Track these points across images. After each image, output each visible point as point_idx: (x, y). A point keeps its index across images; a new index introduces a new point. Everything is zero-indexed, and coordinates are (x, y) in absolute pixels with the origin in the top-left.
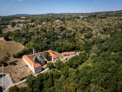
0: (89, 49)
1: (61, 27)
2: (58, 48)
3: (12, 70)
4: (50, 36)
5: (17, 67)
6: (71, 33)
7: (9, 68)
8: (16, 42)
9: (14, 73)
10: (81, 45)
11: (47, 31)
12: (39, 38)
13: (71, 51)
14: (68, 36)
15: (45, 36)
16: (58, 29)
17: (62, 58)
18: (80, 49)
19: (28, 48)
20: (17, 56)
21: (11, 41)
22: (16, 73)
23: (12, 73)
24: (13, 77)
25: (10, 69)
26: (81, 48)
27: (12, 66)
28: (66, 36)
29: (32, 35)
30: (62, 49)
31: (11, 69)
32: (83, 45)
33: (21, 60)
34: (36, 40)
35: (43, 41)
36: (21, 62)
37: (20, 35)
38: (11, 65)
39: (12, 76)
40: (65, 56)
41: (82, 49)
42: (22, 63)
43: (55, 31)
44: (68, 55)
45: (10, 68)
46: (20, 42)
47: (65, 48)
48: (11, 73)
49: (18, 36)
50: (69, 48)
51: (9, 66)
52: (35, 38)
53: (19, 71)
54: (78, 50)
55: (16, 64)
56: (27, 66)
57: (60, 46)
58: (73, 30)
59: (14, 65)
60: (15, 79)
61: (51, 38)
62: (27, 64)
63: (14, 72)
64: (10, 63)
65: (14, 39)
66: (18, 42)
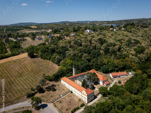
0: (146, 68)
1: (99, 39)
2: (103, 66)
3: (54, 97)
4: (89, 51)
5: (58, 94)
6: (115, 47)
7: (48, 95)
8: (44, 59)
10: (133, 63)
11: (83, 44)
12: (75, 54)
13: (121, 71)
14: (113, 51)
15: (82, 51)
16: (96, 42)
17: (112, 81)
18: (132, 69)
19: (65, 68)
20: (53, 78)
21: (37, 58)
22: (61, 102)
23: (55, 102)
24: (59, 108)
25: (50, 96)
26: (134, 66)
27: (51, 92)
28: (110, 50)
29: (66, 51)
30: (108, 68)
31: (52, 96)
32: (137, 63)
34: (73, 56)
35: (82, 58)
36: (60, 87)
37: (48, 50)
38: (49, 91)
39: (57, 106)
40: (114, 78)
41: (135, 68)
42: (62, 88)
43: (93, 45)
44: (119, 77)
45: (49, 95)
46: (49, 59)
47: (113, 67)
48: (54, 102)
50: (118, 67)
51: (46, 92)
52: (72, 55)
53: (63, 99)
54: (130, 69)
55: (56, 90)
56: (72, 92)
57: (105, 65)
58: (116, 43)
59: (54, 91)
60: (63, 110)
61: (91, 54)
62: (70, 89)
63: (58, 101)
64: (46, 88)
65: (41, 56)
66: (47, 59)
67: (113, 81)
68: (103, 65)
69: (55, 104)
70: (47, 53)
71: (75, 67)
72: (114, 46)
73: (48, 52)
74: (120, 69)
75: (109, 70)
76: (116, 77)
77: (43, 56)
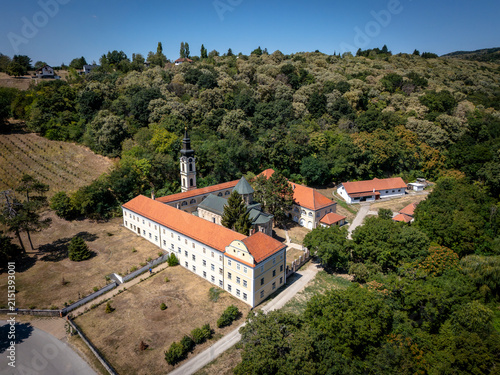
0: (479, 161)
1: (283, 67)
2: (307, 159)
3: (74, 289)
4: (249, 105)
5: (101, 272)
6: (347, 94)
7: (48, 277)
8: (55, 137)
9: (98, 311)
10: (423, 146)
11: (220, 82)
12: (191, 112)
13: (380, 176)
14: (342, 105)
15: (220, 102)
16: (275, 77)
17: (350, 214)
19: (143, 160)
20: (84, 205)
21: (23, 133)
22: (111, 310)
23: (81, 310)
24: (98, 342)
25: (58, 282)
26: (427, 159)
27: (67, 263)
28: (330, 104)
30: (331, 166)
31: (65, 283)
32: (438, 144)
33: (111, 227)
34: (180, 118)
35: (223, 128)
36: (119, 242)
38: (58, 259)
39: (89, 331)
40: (358, 202)
41: (431, 163)
42: (126, 243)
43: (264, 86)
44: (377, 197)
45: (53, 277)
46: (78, 138)
47: (349, 160)
48: (75, 313)
49: (62, 109)
50: (368, 160)
51: (39, 264)
52: (175, 113)
53: (129, 296)
54: (412, 172)
55: (93, 255)
56: (174, 262)
57: (317, 152)
58: (351, 82)
59: (80, 260)
60: (121, 351)
61: (258, 116)
62: (167, 248)
63: (94, 307)
64: (43, 249)
65: (39, 125)
66: (68, 138)
67: (355, 213)
68: (308, 155)
69: (79, 321)
70: (66, 113)
71: (188, 155)
72: (343, 92)
73: (72, 109)
74: (374, 167)
75: (333, 171)
76: (364, 199)
77: (48, 125)
